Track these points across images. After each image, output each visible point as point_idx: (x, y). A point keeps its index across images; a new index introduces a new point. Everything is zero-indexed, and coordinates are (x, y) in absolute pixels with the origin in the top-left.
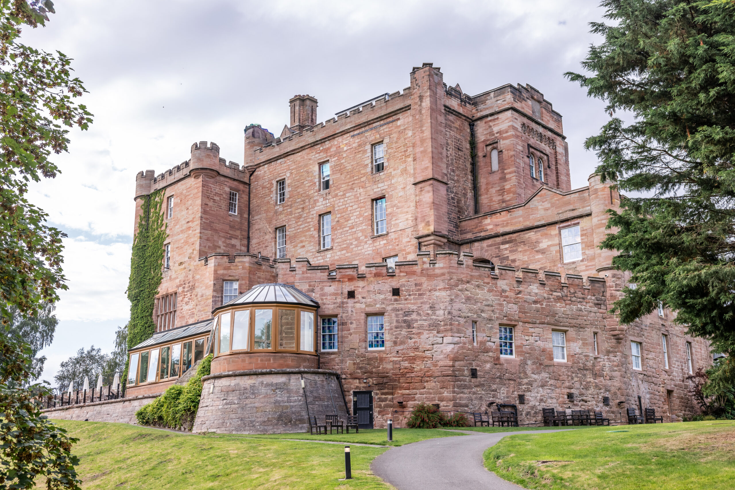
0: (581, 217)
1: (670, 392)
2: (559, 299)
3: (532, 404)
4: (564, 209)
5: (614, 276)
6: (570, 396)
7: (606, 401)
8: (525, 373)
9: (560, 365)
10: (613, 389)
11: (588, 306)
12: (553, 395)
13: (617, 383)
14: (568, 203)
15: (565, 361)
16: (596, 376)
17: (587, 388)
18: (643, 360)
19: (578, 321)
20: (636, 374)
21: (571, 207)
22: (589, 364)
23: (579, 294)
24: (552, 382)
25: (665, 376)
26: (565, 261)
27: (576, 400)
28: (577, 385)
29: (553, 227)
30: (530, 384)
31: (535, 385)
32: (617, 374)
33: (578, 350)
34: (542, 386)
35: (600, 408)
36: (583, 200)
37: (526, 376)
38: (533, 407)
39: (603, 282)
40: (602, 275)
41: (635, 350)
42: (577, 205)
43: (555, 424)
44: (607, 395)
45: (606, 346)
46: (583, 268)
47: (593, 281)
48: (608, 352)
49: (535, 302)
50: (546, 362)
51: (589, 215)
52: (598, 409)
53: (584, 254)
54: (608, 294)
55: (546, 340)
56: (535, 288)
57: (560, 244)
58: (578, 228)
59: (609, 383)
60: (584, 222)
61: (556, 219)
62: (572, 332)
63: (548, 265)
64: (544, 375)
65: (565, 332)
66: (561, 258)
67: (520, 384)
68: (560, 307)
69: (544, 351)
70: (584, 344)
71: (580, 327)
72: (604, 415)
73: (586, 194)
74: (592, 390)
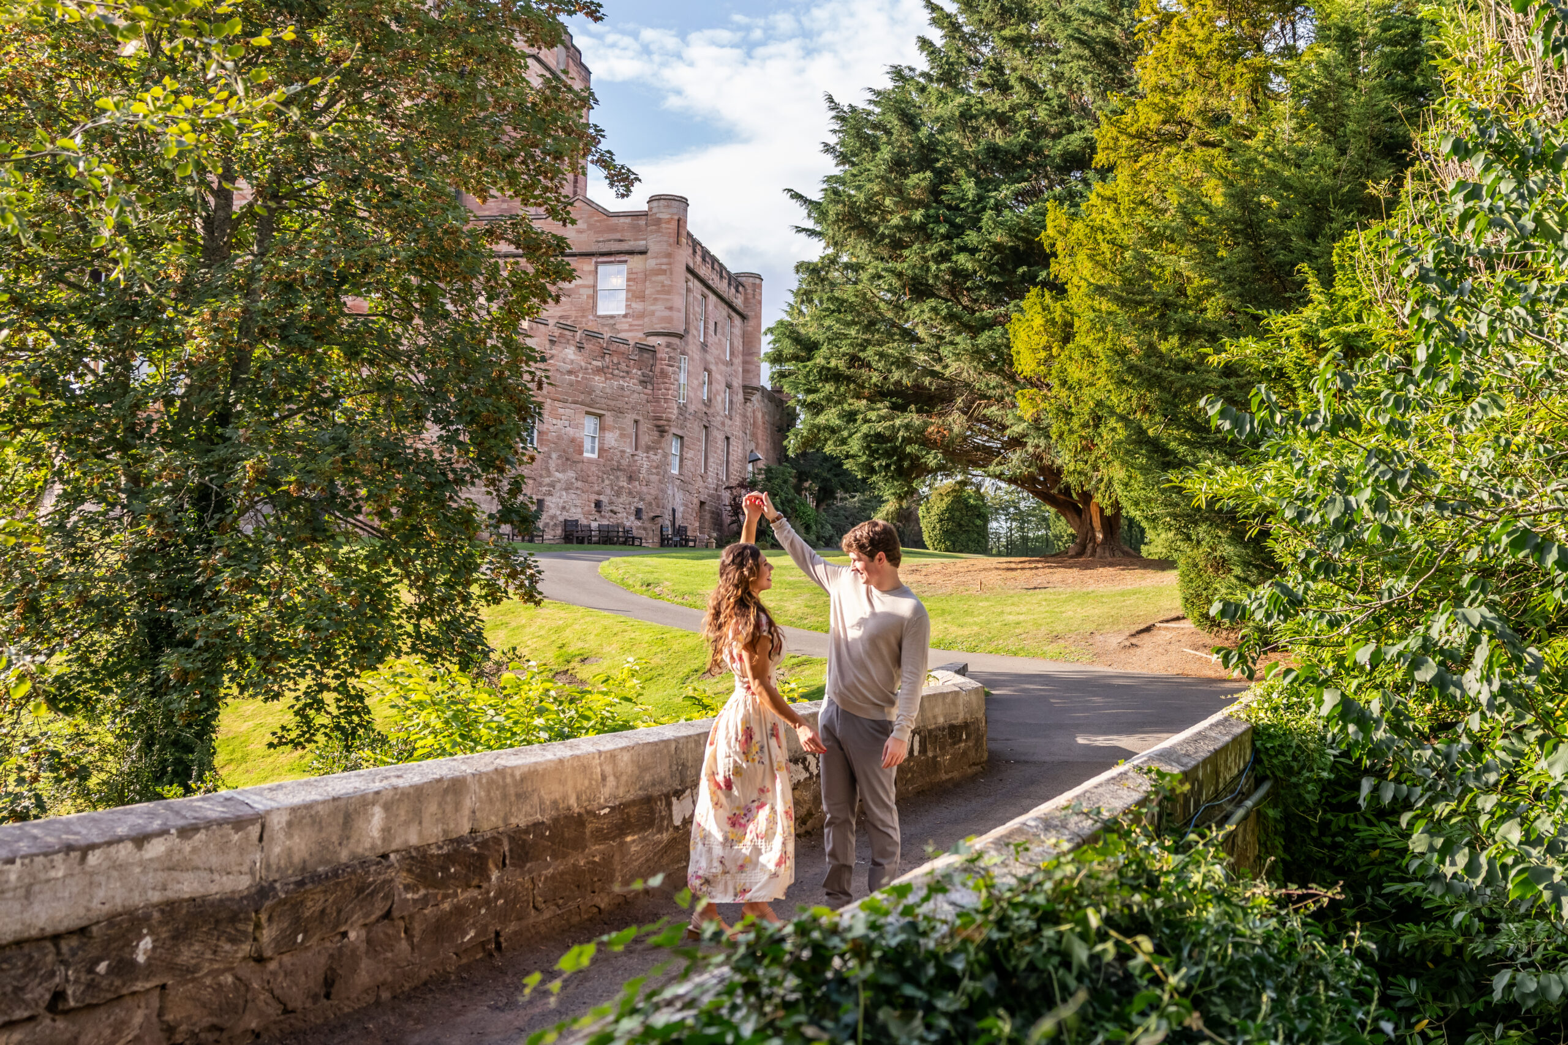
0: (631, 253)
1: (702, 503)
2: (599, 371)
3: (552, 512)
4: (606, 236)
5: (668, 345)
6: (598, 505)
7: (638, 513)
8: (548, 469)
9: (590, 461)
10: (648, 498)
11: (632, 384)
12: (578, 502)
13: (652, 491)
14: (613, 229)
15: (595, 456)
16: (630, 479)
17: (618, 494)
18: (681, 460)
19: (619, 404)
20: (673, 477)
21: (618, 236)
22: (625, 462)
23: (623, 366)
24: (579, 484)
25: (700, 483)
26: (600, 312)
27: (606, 508)
28: (608, 491)
29: (586, 260)
30: (552, 485)
31: (558, 486)
32: (654, 478)
33: (613, 443)
34: (567, 489)
35: (630, 522)
36: (636, 229)
37: (549, 475)
38: (553, 517)
39: (652, 351)
40: (653, 341)
41: (675, 448)
42: (627, 235)
43: (581, 541)
44: (641, 505)
45: (645, 439)
46: (626, 327)
47: (643, 349)
48: (648, 449)
49: (570, 372)
50: (577, 457)
51: (643, 253)
52: (628, 524)
53: (628, 306)
54: (657, 369)
55: (576, 427)
56: (570, 353)
57: (594, 286)
58: (624, 268)
59: (645, 489)
60: (635, 262)
61: (594, 248)
62: (609, 418)
63: (573, 314)
64: (571, 474)
65: (600, 416)
66: (594, 306)
67: (540, 485)
68: (598, 381)
69: (573, 440)
70: (622, 436)
71: (619, 412)
72: (635, 533)
73: (642, 222)
74: (624, 498)
